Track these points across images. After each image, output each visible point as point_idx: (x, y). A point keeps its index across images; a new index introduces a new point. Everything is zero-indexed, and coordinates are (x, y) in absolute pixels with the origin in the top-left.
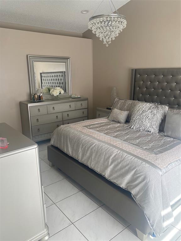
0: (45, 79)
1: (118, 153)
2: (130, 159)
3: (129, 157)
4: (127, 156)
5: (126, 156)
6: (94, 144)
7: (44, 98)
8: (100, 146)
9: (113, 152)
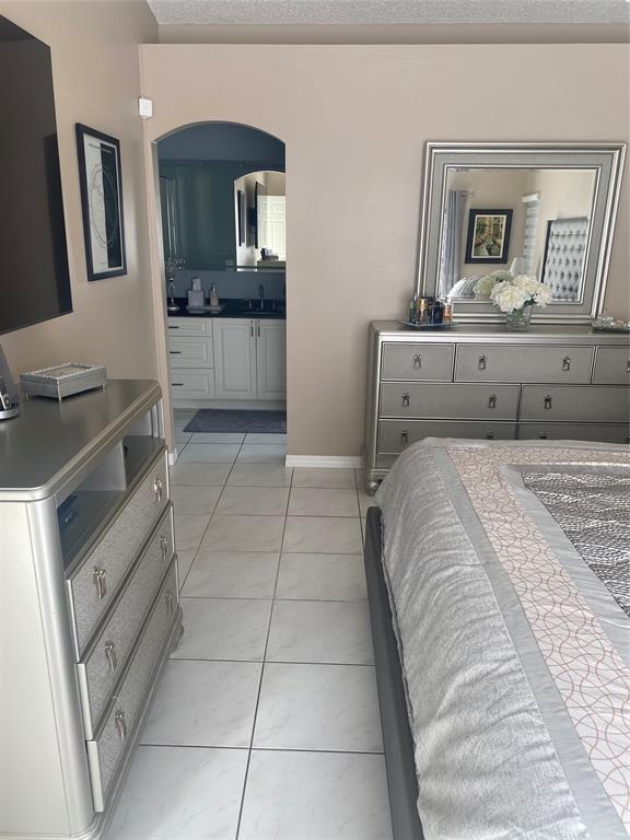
0: (556, 247)
1: (503, 669)
2: (523, 741)
3: (531, 725)
4: (521, 716)
5: (519, 711)
6: (451, 571)
7: (456, 317)
8: (467, 588)
9: (481, 651)
